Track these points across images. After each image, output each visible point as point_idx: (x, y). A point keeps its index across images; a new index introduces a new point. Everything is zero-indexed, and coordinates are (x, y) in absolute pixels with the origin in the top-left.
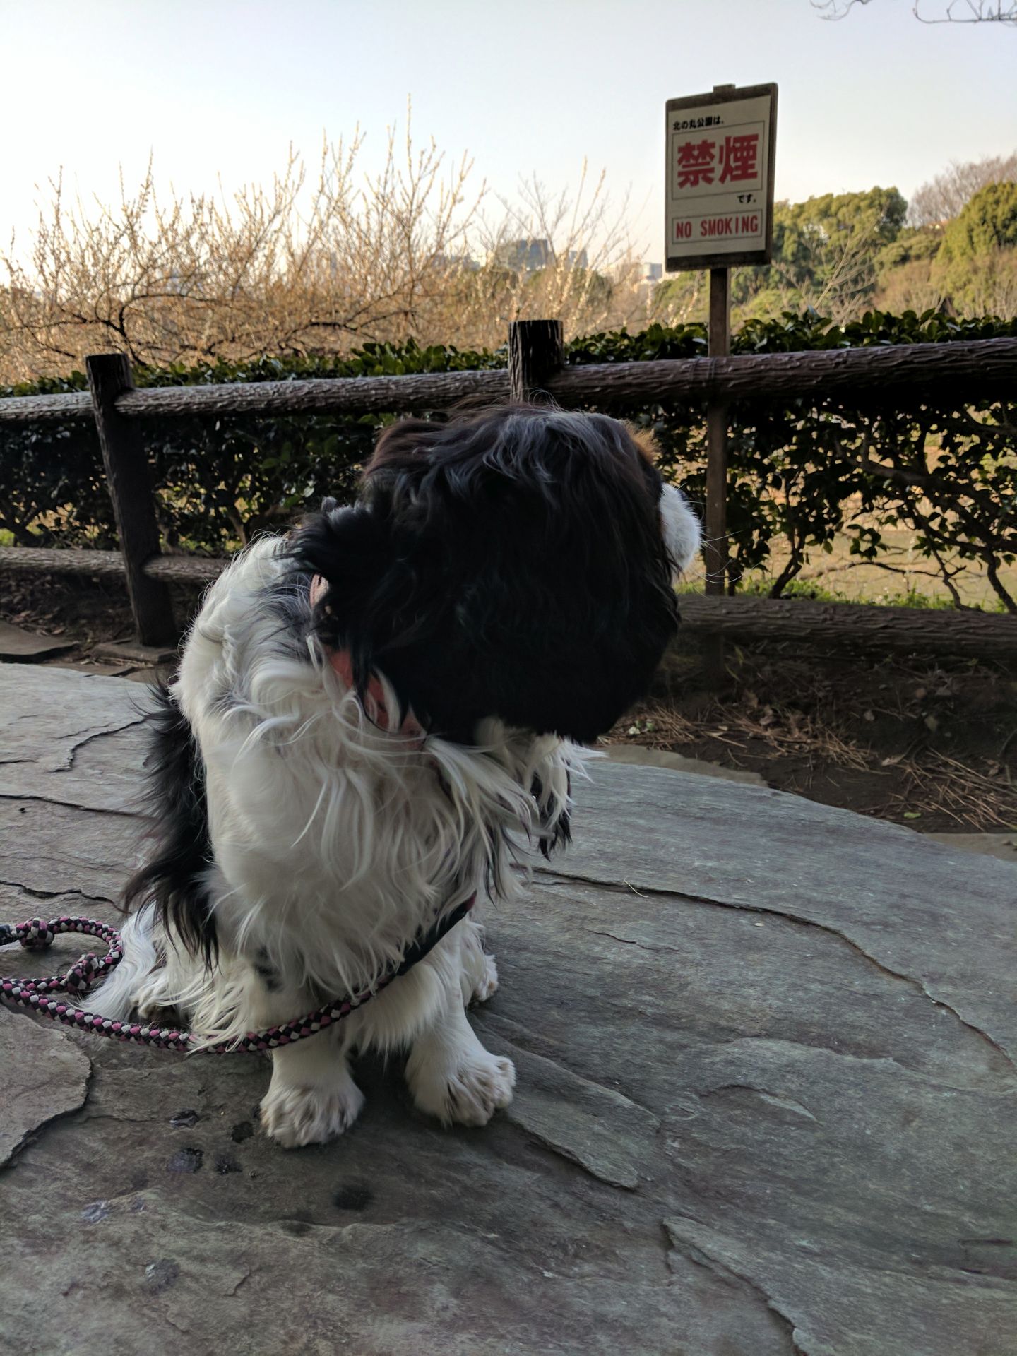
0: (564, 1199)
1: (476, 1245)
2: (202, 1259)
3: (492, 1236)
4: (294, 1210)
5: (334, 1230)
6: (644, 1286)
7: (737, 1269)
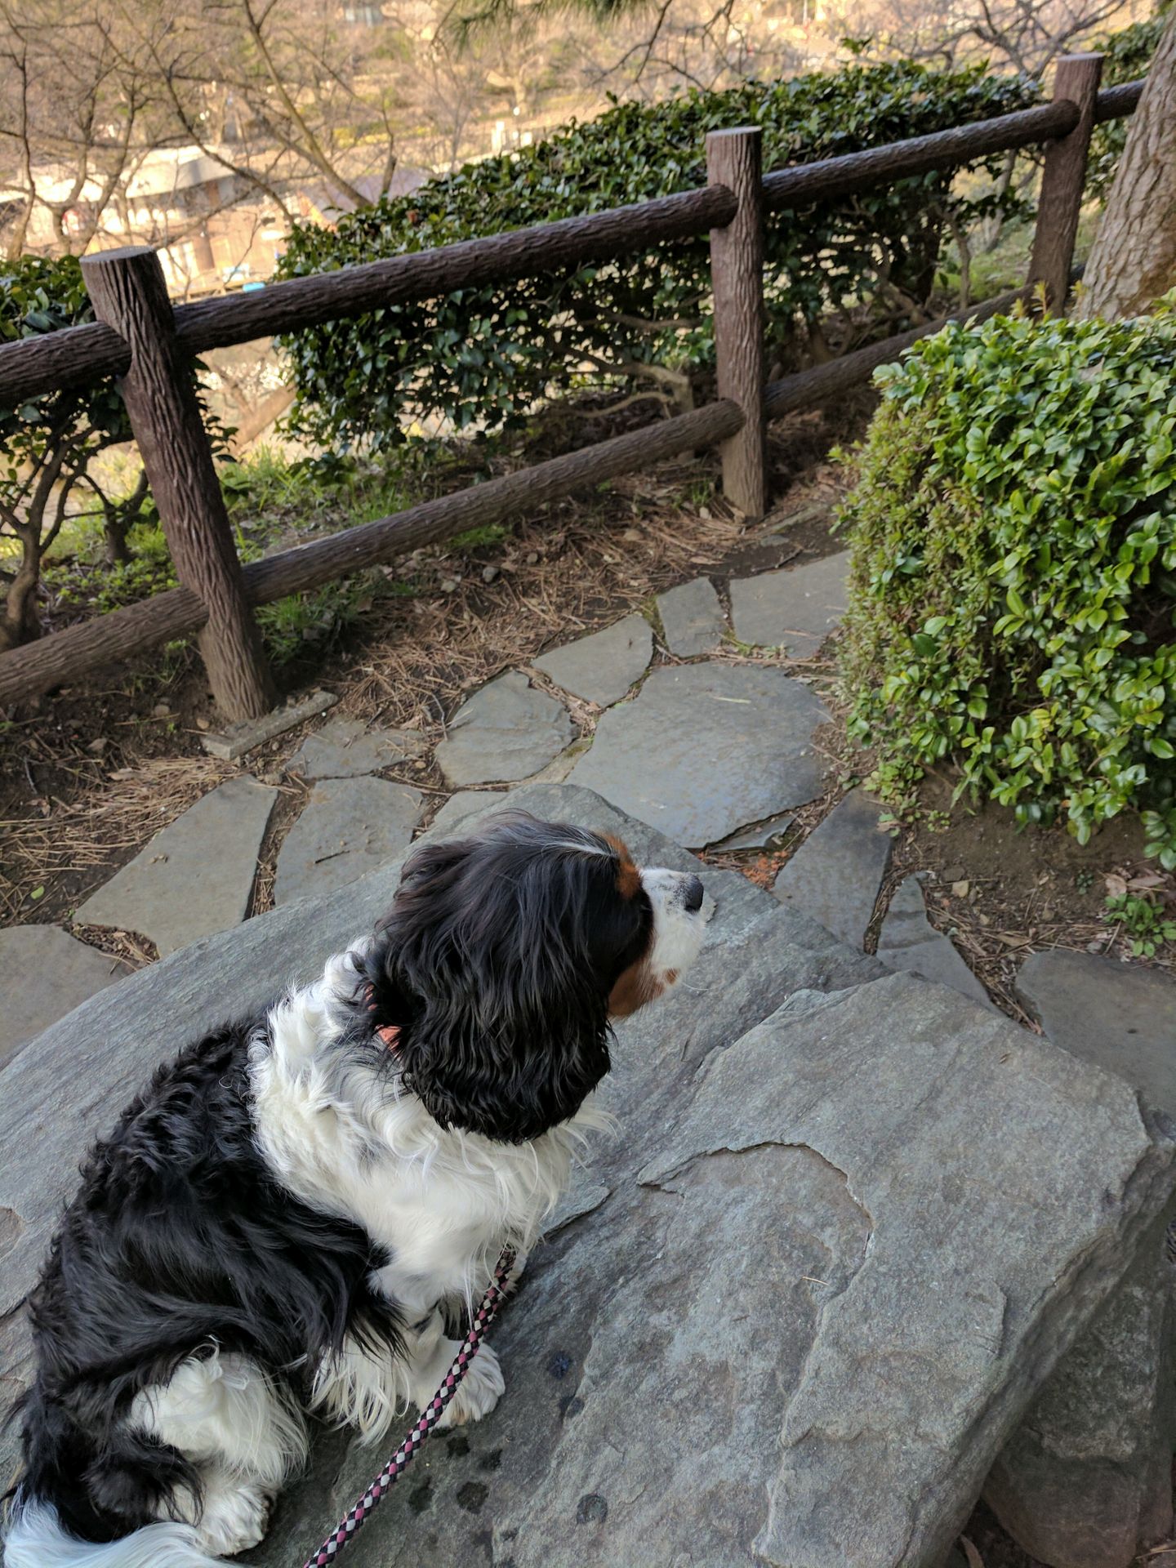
0: (604, 1232)
1: (626, 1291)
2: (585, 1478)
3: (621, 1281)
4: (556, 1409)
5: (585, 1381)
6: (681, 1209)
7: (685, 1159)
